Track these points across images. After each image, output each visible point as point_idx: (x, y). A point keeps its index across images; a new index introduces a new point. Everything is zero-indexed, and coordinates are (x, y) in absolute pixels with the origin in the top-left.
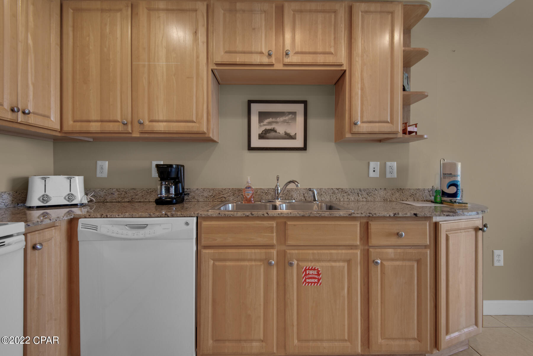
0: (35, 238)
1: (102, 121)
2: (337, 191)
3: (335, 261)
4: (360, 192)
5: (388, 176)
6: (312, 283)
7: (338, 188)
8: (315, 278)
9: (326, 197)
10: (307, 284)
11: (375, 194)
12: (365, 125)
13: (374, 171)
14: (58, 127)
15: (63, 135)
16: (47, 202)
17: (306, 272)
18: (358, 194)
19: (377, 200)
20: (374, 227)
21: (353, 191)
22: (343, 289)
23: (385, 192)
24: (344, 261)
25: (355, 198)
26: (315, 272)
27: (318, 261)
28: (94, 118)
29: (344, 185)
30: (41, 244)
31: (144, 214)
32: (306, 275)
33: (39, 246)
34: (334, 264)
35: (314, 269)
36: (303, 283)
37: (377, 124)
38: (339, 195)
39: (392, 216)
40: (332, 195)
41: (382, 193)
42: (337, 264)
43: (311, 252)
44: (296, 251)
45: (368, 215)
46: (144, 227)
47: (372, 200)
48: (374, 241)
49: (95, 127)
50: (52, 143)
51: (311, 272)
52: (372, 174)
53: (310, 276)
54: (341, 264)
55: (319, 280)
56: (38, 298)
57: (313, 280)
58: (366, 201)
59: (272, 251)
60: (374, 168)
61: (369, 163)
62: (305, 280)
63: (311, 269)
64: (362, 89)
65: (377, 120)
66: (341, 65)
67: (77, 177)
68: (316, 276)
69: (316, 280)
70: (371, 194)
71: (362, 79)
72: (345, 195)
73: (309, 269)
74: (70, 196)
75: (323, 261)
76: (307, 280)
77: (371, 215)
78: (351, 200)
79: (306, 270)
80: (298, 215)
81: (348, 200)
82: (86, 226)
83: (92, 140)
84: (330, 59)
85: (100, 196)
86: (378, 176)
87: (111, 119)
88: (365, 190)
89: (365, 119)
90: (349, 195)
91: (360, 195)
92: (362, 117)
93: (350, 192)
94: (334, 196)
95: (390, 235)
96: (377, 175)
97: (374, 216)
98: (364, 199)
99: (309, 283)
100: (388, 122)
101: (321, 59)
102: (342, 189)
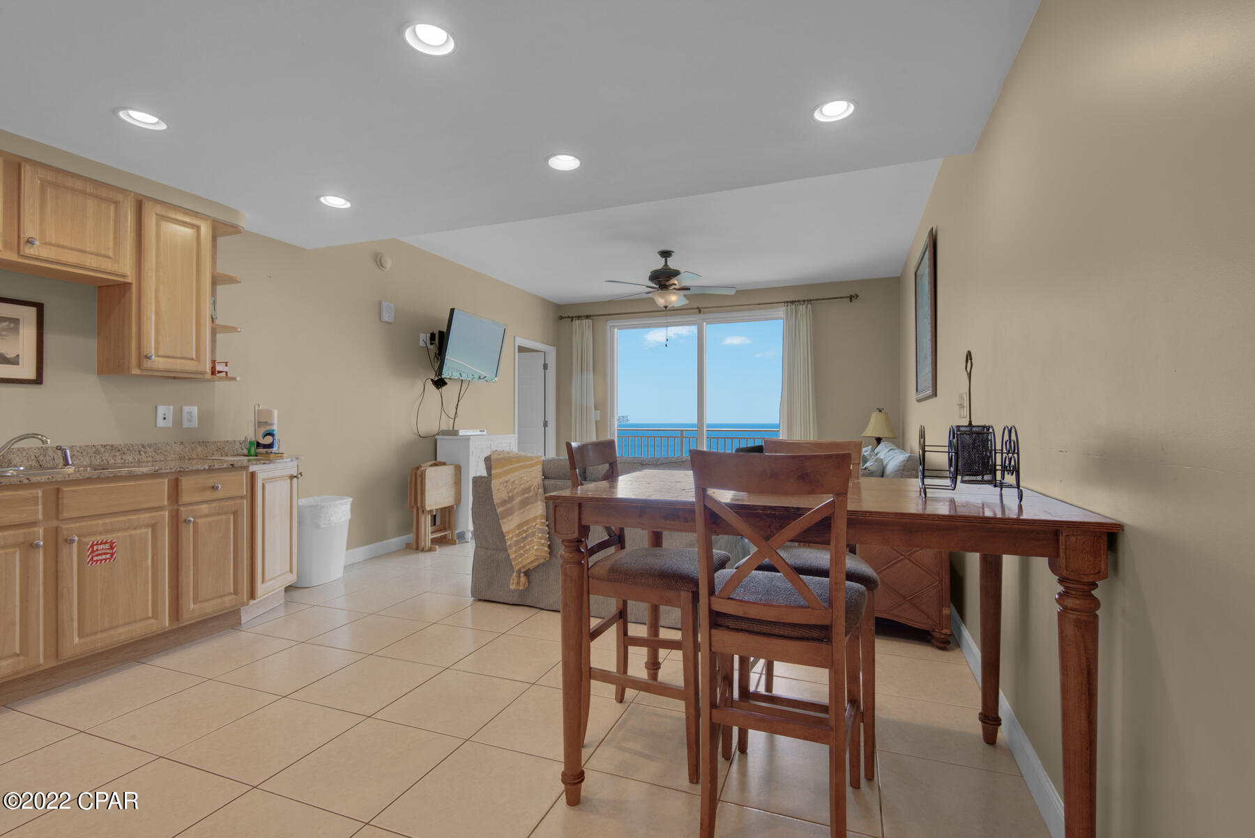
2: (102, 449)
3: (135, 528)
4: (142, 449)
5: (186, 425)
6: (101, 560)
7: (104, 444)
8: (107, 554)
9: (82, 459)
10: (94, 563)
11: (166, 451)
12: (160, 359)
13: (165, 419)
17: (93, 549)
18: (139, 451)
19: (170, 459)
20: (186, 482)
21: (130, 448)
22: (146, 558)
23: (182, 447)
24: (147, 526)
25: (134, 458)
26: (107, 546)
27: (112, 531)
29: (117, 441)
32: (93, 551)
34: (133, 532)
35: (106, 543)
36: (88, 563)
37: (179, 361)
38: (107, 454)
39: (207, 468)
40: (93, 455)
41: (178, 448)
42: (138, 532)
43: (101, 522)
44: (78, 525)
47: (163, 459)
48: (185, 498)
51: (101, 547)
52: (161, 423)
53: (100, 552)
54: (144, 530)
55: (112, 555)
57: (104, 557)
58: (153, 461)
59: (36, 529)
60: (165, 415)
61: (156, 408)
62: (92, 559)
63: (102, 543)
64: (157, 313)
65: (179, 356)
66: (124, 276)
68: (108, 551)
69: (108, 556)
70: (160, 451)
71: (157, 301)
72: (117, 454)
73: (97, 544)
75: (118, 531)
76: (95, 558)
77: (182, 470)
78: (127, 461)
79: (92, 546)
80: (81, 478)
81: (123, 461)
84: (108, 265)
86: (171, 426)
88: (150, 446)
89: (161, 353)
90: (124, 454)
91: (142, 453)
92: (157, 349)
93: (126, 449)
94: (98, 457)
95: (204, 489)
96: (169, 423)
97: (187, 470)
98: (150, 459)
99: (97, 561)
100: (192, 359)
101: (91, 262)
102: (112, 446)
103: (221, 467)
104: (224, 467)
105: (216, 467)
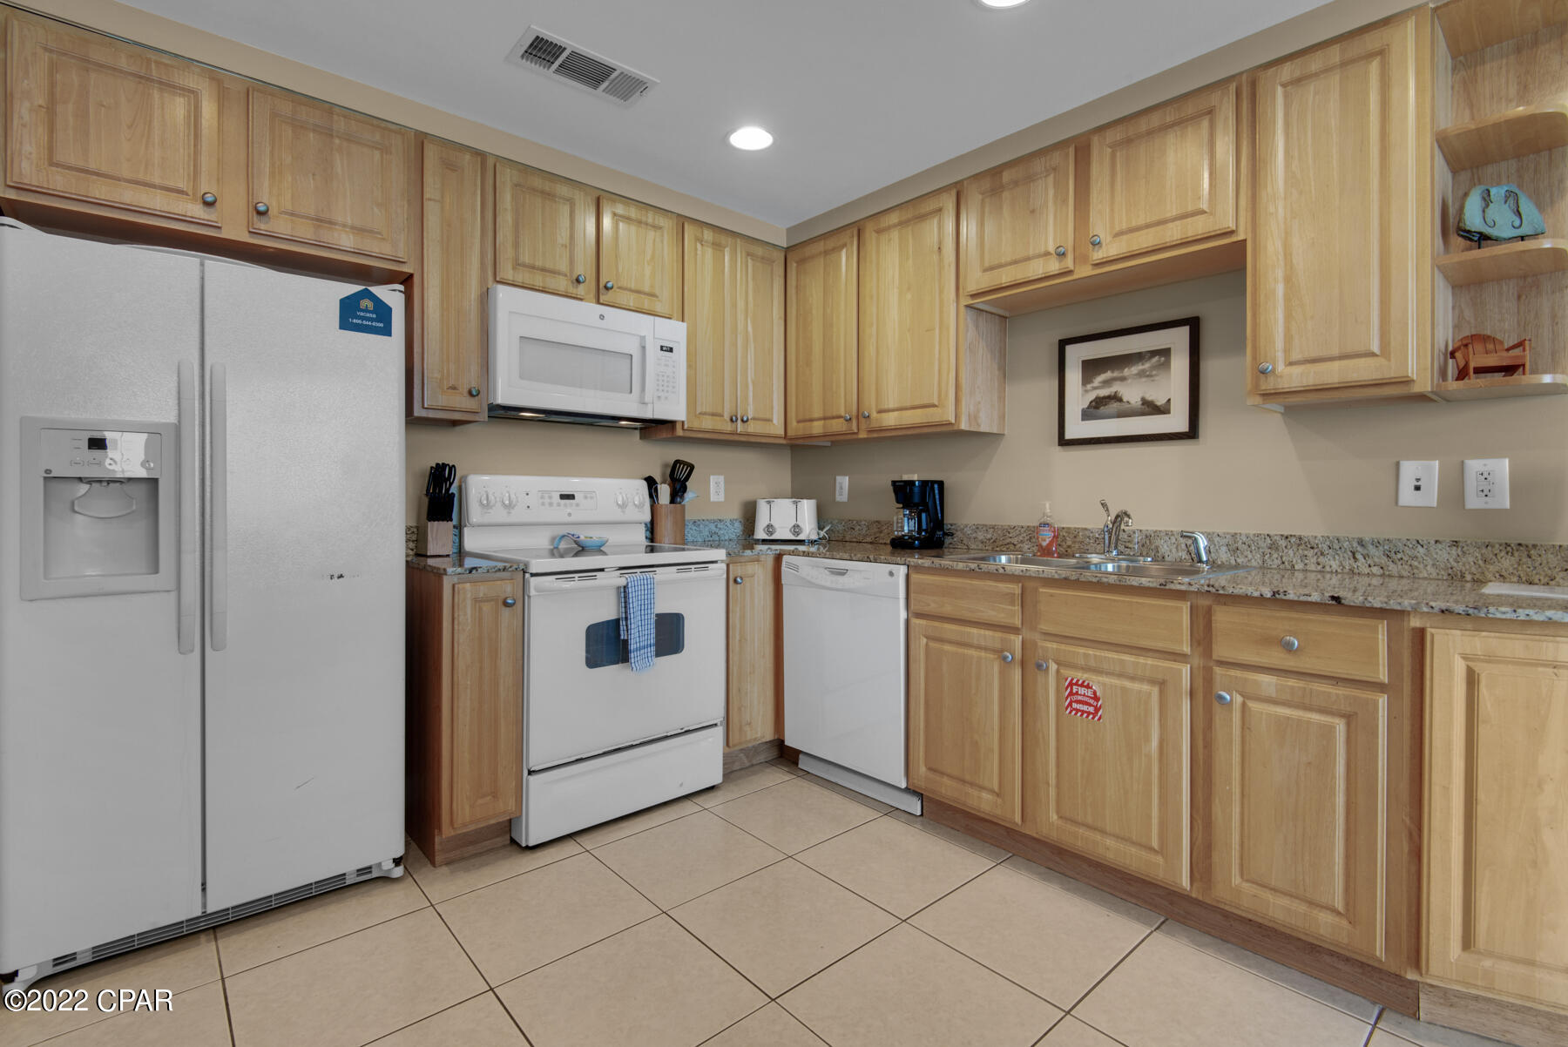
0: (737, 570)
1: (825, 418)
2: (1283, 543)
3: (1133, 678)
4: (1359, 549)
5: (1473, 502)
6: (1083, 712)
7: (1286, 534)
8: (1090, 705)
9: (1250, 556)
10: (1074, 712)
11: (1414, 558)
12: (1297, 370)
13: (1418, 488)
14: (782, 432)
15: (789, 442)
16: (771, 534)
17: (1072, 689)
18: (1354, 554)
19: (1421, 575)
20: (1224, 618)
21: (1335, 545)
22: (1148, 739)
23: (1454, 551)
24: (1152, 682)
25: (1341, 564)
26: (1090, 693)
27: (1098, 671)
28: (816, 415)
29: (1313, 529)
30: (741, 578)
31: (846, 556)
32: (1071, 694)
33: (739, 580)
34: (1128, 684)
35: (1088, 687)
36: (1067, 709)
37: (1336, 364)
38: (1291, 552)
39: (1269, 596)
40: (1268, 551)
41: (1444, 555)
42: (1136, 686)
43: (1082, 650)
44: (1055, 646)
45: (1206, 588)
46: (842, 573)
47: (1405, 574)
48: (1221, 650)
49: (817, 428)
50: (789, 451)
51: (1082, 691)
52: (1407, 497)
53: (1080, 698)
54: (1145, 687)
55: (1097, 709)
56: (740, 641)
57: (1085, 708)
58: (1383, 575)
59: (1012, 637)
60: (1418, 480)
61: (1398, 464)
62: (1070, 704)
63: (1082, 685)
64: (1288, 280)
65: (1335, 352)
66: (1230, 233)
67: (805, 501)
68: (1091, 701)
69: (1091, 709)
70: (1399, 556)
71: (1288, 255)
72: (1310, 553)
73: (1076, 684)
74: (796, 529)
75: (1108, 674)
76: (1075, 705)
77: (1211, 589)
78: (1328, 569)
79: (1071, 684)
81: (1319, 568)
82: (790, 566)
83: (829, 444)
84: (1198, 227)
85: (838, 532)
86: (1435, 505)
87: (834, 414)
88: (1377, 544)
89: (1296, 356)
90: (1322, 554)
91: (1359, 556)
92: (1287, 351)
93: (1325, 547)
94: (1275, 555)
95: (1268, 641)
96: (1430, 497)
97: (1221, 592)
98: (1375, 570)
99: (1077, 711)
100: (1373, 355)
101: (1174, 233)
102: (1300, 539)
103: (1302, 598)
104: (1309, 599)
105: (1291, 596)
